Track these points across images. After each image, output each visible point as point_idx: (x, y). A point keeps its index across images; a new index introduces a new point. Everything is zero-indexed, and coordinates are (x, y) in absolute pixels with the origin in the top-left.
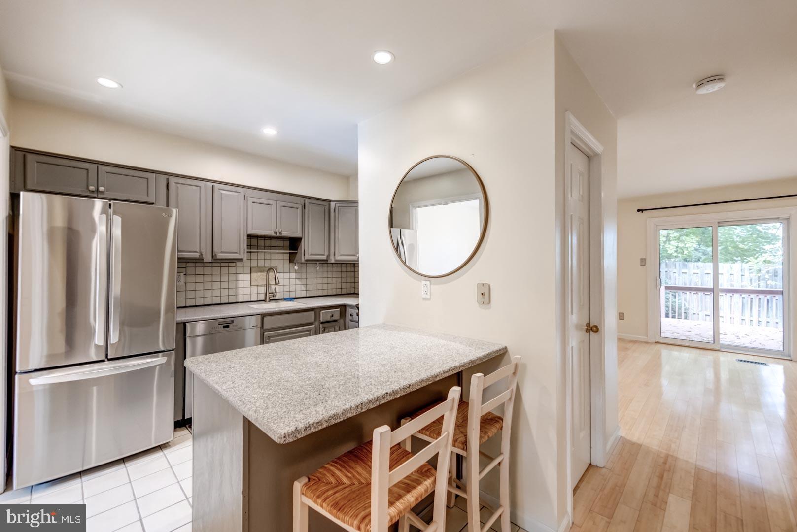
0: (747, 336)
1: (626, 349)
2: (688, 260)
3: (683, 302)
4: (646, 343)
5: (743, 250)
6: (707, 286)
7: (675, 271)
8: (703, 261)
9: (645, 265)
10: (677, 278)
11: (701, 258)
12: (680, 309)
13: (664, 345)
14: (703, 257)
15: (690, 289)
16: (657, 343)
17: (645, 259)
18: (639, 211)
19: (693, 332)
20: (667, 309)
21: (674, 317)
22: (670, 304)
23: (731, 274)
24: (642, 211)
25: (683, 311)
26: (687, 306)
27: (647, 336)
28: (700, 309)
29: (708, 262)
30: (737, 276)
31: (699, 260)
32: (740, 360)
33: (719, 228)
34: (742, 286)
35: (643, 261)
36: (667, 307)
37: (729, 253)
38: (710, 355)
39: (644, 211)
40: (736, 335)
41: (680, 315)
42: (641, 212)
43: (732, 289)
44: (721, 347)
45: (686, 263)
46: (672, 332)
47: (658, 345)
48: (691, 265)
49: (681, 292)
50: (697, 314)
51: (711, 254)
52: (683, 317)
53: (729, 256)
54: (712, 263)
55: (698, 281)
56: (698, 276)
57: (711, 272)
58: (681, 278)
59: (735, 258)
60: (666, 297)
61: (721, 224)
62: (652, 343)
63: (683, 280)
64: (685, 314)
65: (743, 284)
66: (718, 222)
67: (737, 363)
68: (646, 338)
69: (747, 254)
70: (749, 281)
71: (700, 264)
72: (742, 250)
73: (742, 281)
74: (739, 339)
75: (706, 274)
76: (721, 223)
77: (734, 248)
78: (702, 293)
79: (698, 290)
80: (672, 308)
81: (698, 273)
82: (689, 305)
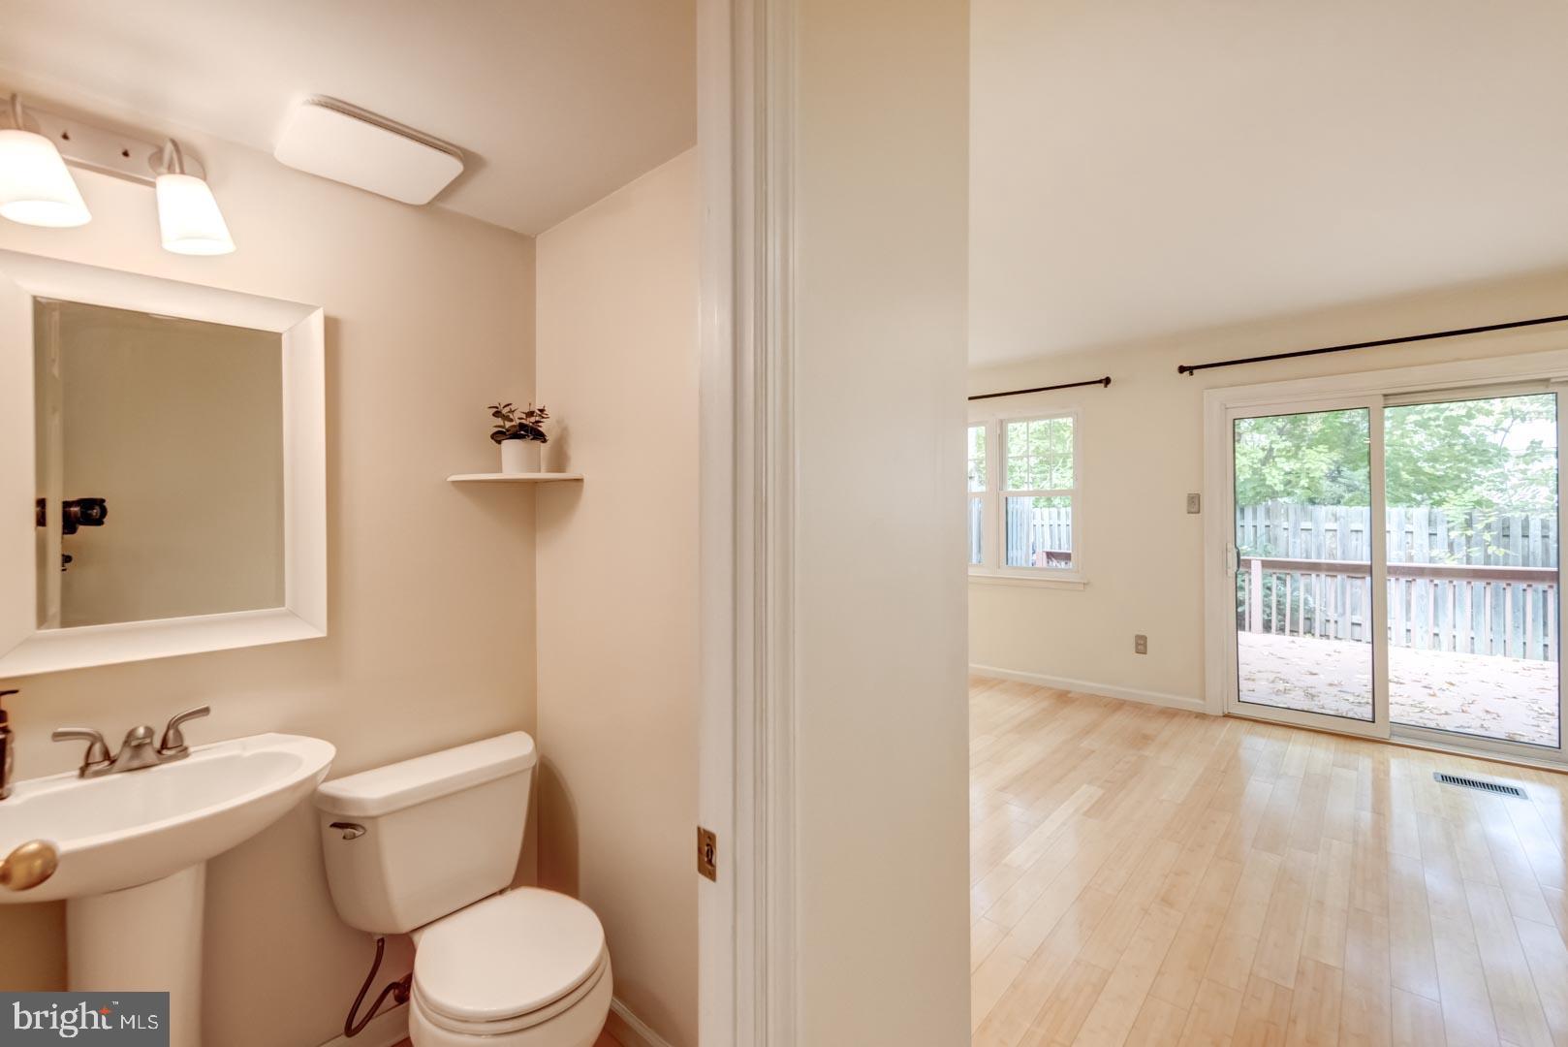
0: (1451, 688)
1: (1145, 739)
2: (1317, 501)
3: (1302, 595)
4: (1202, 716)
5: (1432, 477)
6: (1355, 559)
7: (1285, 525)
8: (1345, 504)
9: (1199, 512)
10: (1291, 540)
11: (1342, 497)
12: (1295, 610)
13: (1246, 724)
14: (1347, 496)
15: (1315, 567)
16: (1228, 716)
17: (1199, 496)
18: (1182, 369)
19: (1321, 676)
20: (1268, 611)
21: (1282, 630)
22: (1274, 599)
23: (1407, 532)
24: (1191, 369)
25: (1302, 615)
26: (1312, 605)
27: (1204, 699)
28: (1340, 610)
29: (1358, 504)
30: (1421, 537)
31: (1339, 502)
32: (1445, 778)
33: (1388, 412)
34: (1431, 560)
35: (1194, 503)
36: (1267, 605)
37: (1401, 485)
38: (1364, 760)
39: (1195, 371)
40: (1425, 683)
41: (1294, 622)
42: (1187, 373)
43: (1410, 568)
44: (1392, 734)
45: (1310, 507)
46: (1272, 677)
47: (1231, 723)
48: (1322, 511)
49: (1297, 574)
50: (1332, 621)
51: (1365, 487)
52: (1301, 630)
53: (1401, 492)
54: (1368, 508)
55: (1336, 548)
56: (1335, 536)
57: (1365, 527)
58: (1298, 541)
59: (1414, 495)
60: (1264, 585)
61: (1391, 401)
62: (1217, 717)
63: (1303, 546)
64: (1308, 622)
65: (1434, 553)
66: (1385, 395)
67: (1439, 786)
68: (1201, 702)
69: (1439, 486)
70: (1446, 546)
71: (1341, 510)
72: (1429, 479)
73: (1431, 547)
74: (1434, 695)
75: (1352, 531)
76: (1392, 399)
77: (1412, 473)
78: (1345, 576)
79: (1333, 569)
80: (1278, 609)
81: (1335, 530)
82: (1315, 603)
